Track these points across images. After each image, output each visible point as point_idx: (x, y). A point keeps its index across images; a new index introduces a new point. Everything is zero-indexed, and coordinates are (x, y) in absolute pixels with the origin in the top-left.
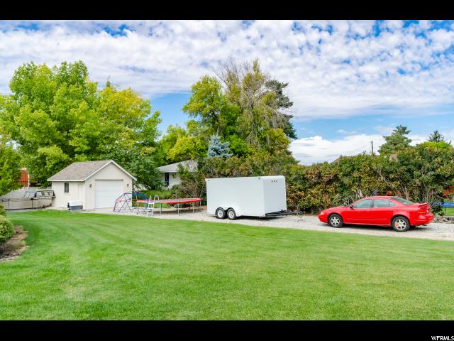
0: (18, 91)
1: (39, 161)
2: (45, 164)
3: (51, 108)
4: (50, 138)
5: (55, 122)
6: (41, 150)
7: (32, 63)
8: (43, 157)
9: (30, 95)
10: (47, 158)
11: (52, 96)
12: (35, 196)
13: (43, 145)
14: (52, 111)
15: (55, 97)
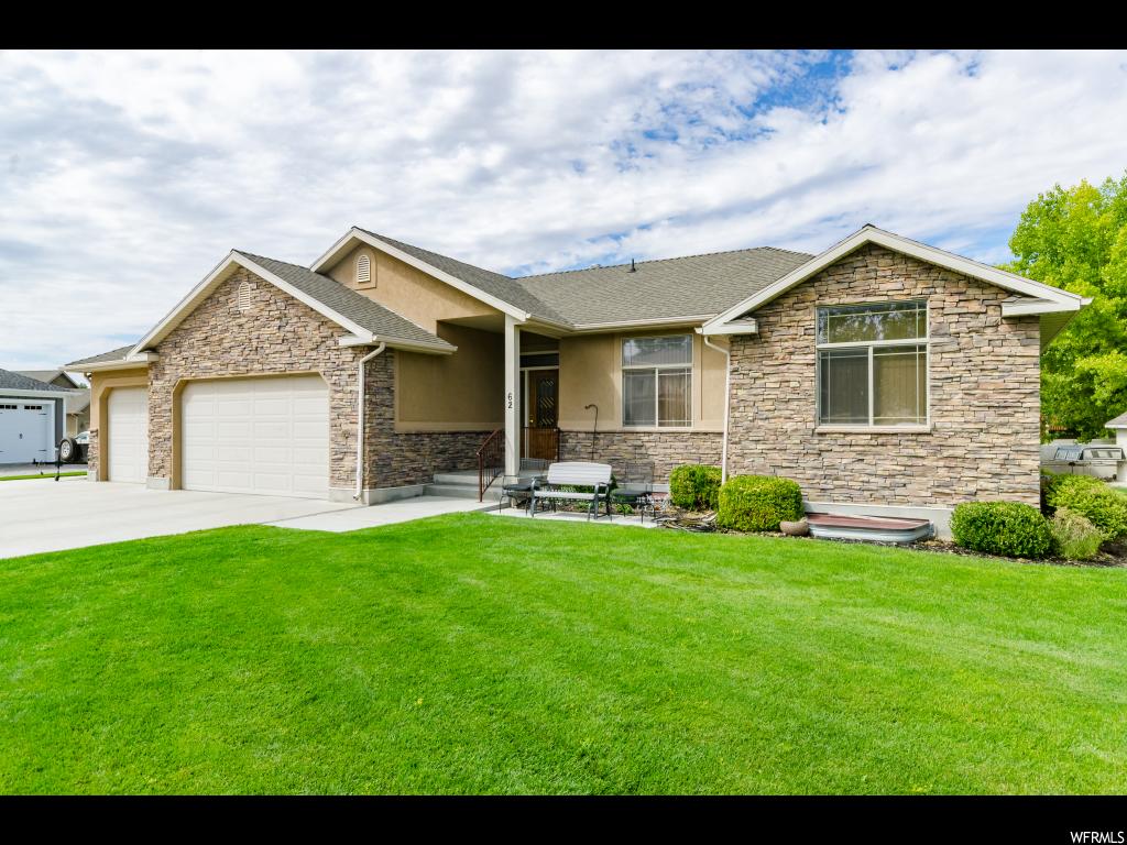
0: (1028, 253)
1: (1075, 386)
2: (1091, 391)
3: (1105, 272)
4: (1102, 337)
5: (1117, 299)
6: (1082, 364)
7: (1058, 188)
8: (1087, 377)
9: (1055, 253)
10: (1096, 381)
11: (1105, 245)
12: (1081, 458)
13: (1084, 352)
14: (1107, 279)
15: (1113, 248)
